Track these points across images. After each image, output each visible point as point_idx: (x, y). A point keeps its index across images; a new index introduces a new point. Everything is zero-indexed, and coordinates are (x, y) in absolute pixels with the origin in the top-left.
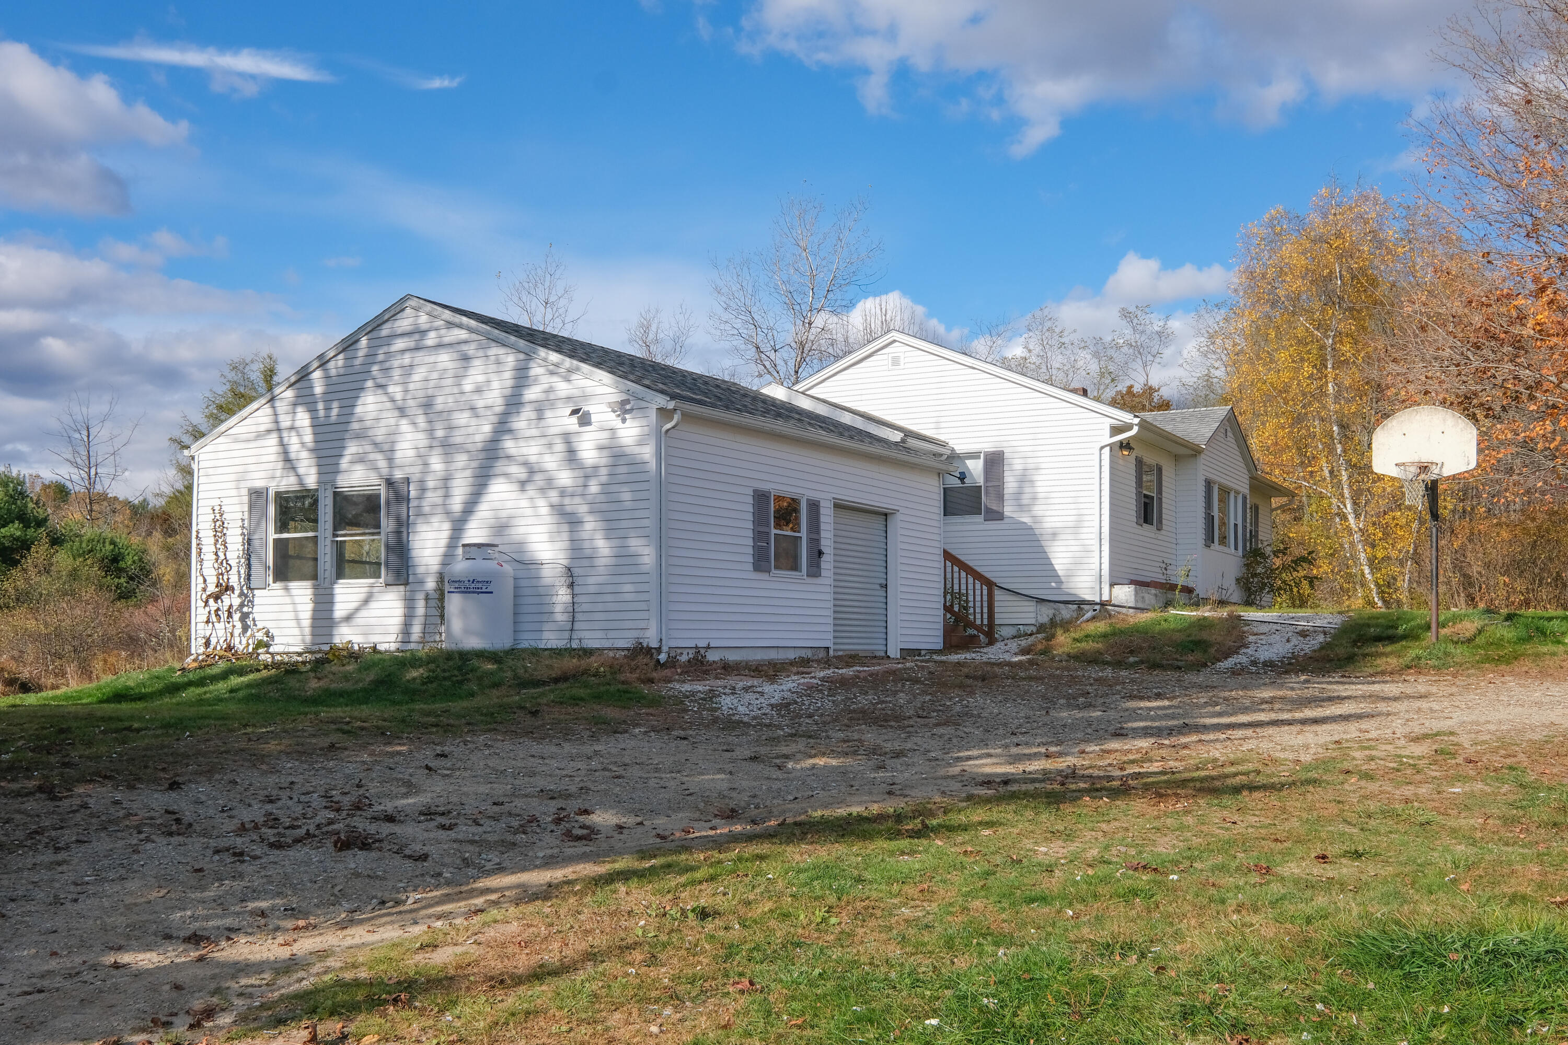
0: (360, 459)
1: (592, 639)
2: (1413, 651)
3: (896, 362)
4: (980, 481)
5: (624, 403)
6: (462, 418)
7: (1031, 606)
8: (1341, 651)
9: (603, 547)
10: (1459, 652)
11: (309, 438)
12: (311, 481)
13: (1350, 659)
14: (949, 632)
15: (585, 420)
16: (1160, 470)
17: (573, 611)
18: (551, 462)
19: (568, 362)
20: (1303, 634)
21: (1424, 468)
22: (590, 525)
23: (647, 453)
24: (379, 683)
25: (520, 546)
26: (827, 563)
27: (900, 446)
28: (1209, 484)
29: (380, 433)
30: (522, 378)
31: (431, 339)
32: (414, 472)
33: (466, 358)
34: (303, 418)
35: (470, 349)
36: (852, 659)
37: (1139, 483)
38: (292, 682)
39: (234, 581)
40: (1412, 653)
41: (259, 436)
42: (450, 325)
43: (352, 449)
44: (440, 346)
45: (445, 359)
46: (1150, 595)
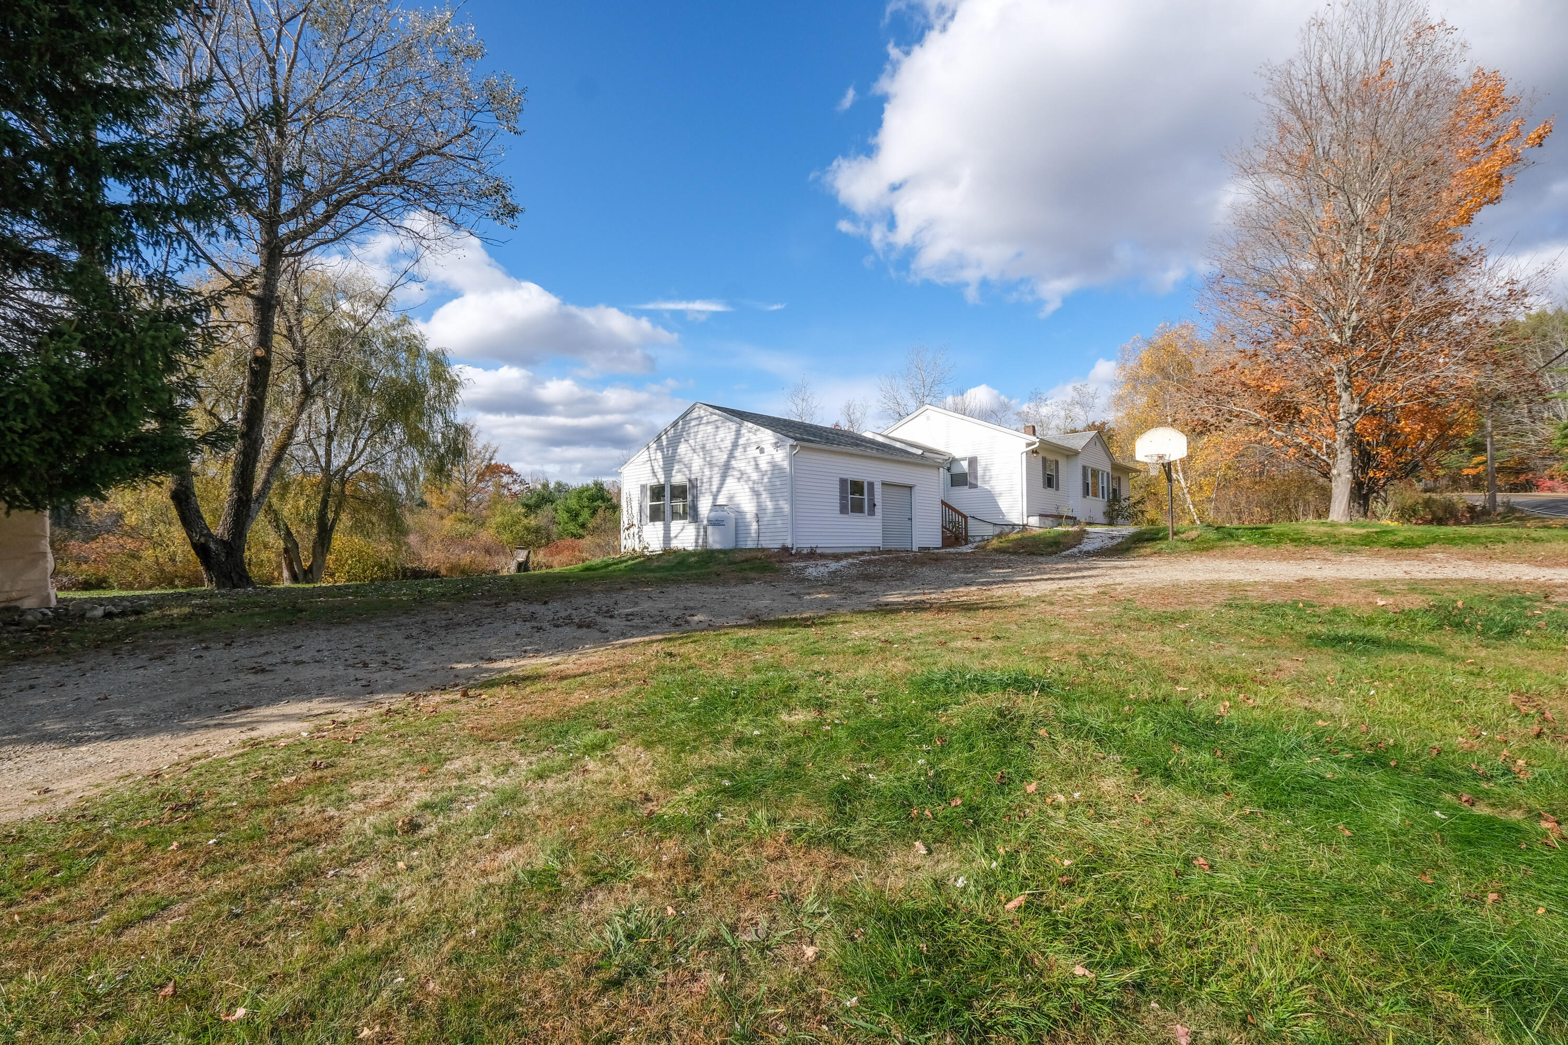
0: (679, 471)
1: (766, 543)
2: (1162, 545)
3: (928, 418)
4: (967, 470)
5: (776, 443)
6: (716, 452)
7: (991, 527)
8: (1124, 547)
9: (769, 505)
10: (1182, 546)
11: (661, 463)
12: (662, 481)
13: (1128, 550)
14: (944, 539)
15: (762, 451)
16: (1057, 462)
17: (759, 533)
18: (750, 469)
19: (756, 427)
20: (1112, 538)
21: (1161, 457)
22: (765, 496)
23: (786, 464)
24: (679, 563)
25: (738, 506)
26: (878, 510)
27: (922, 456)
28: (1084, 468)
29: (686, 460)
30: (738, 434)
31: (705, 420)
32: (699, 475)
33: (717, 427)
34: (659, 455)
35: (719, 424)
36: (889, 551)
37: (1044, 468)
38: (648, 563)
39: (635, 522)
40: (1159, 546)
41: (644, 463)
42: (712, 414)
43: (676, 467)
44: (708, 423)
45: (710, 429)
46: (1049, 521)
